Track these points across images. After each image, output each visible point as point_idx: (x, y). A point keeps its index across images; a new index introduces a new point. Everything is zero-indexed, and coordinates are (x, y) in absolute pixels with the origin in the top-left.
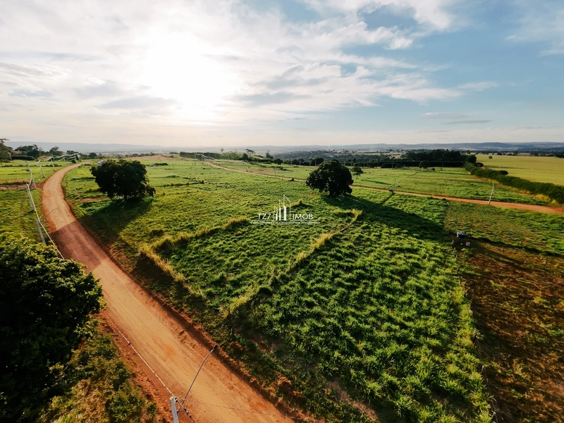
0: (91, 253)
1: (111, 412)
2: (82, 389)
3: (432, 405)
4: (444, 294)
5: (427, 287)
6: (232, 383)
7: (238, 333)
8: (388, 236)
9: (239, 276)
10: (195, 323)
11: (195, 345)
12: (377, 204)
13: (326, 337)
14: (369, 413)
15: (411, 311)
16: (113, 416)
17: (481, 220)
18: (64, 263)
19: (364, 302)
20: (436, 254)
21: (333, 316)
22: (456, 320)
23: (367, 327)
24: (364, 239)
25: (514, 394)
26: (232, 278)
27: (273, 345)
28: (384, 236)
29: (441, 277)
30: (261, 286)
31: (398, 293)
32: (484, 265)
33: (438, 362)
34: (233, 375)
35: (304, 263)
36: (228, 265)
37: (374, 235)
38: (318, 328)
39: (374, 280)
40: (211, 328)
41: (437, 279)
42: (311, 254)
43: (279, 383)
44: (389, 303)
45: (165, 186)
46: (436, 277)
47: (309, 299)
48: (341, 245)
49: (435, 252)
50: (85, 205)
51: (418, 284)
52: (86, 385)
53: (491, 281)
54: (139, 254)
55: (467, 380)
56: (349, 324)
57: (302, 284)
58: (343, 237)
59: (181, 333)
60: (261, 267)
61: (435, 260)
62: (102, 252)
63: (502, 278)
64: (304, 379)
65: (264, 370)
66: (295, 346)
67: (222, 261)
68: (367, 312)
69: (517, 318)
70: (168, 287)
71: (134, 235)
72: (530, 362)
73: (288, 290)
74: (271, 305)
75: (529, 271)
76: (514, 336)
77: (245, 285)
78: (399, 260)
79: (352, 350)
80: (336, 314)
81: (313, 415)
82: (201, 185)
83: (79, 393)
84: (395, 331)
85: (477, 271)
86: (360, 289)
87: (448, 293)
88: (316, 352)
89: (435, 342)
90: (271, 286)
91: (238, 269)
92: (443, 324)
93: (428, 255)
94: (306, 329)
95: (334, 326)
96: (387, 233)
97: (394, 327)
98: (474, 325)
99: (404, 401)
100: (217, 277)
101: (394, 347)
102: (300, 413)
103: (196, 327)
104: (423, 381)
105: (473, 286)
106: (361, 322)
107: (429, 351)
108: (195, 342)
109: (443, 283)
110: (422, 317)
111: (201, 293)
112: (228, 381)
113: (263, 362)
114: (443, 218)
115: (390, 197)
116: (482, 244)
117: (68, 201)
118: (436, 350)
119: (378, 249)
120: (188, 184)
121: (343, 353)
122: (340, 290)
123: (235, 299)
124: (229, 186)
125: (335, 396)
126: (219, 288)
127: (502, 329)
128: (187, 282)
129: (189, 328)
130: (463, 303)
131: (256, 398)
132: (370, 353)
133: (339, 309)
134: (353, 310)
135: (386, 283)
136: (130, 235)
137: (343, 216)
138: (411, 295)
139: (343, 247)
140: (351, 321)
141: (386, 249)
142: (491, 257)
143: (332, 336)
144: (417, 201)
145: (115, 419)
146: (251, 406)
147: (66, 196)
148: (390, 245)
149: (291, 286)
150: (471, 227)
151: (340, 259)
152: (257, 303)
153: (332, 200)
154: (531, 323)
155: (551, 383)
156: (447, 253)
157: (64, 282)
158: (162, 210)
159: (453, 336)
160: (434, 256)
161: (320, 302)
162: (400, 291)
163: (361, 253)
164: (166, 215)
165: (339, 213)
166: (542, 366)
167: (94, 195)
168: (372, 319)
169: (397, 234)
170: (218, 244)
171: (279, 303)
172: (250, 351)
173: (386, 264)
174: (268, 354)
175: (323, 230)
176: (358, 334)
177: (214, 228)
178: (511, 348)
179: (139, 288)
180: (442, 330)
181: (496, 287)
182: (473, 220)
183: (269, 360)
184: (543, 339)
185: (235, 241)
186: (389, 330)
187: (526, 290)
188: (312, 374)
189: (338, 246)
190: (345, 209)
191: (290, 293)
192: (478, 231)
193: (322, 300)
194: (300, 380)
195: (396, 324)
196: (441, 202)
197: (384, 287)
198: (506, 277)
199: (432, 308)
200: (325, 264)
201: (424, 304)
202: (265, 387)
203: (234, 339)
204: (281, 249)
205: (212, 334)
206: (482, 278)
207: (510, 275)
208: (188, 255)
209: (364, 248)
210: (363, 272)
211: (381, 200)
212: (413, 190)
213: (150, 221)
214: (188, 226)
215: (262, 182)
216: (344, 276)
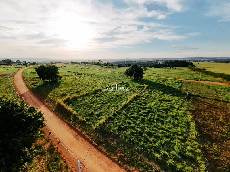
0: (37, 104)
1: (50, 169)
2: (37, 159)
3: (182, 163)
4: (183, 118)
5: (177, 115)
6: (99, 155)
7: (100, 135)
8: (159, 95)
9: (99, 112)
10: (82, 131)
11: (83, 141)
12: (154, 82)
13: (137, 136)
14: (156, 166)
15: (170, 125)
16: (51, 170)
17: (196, 88)
18: (29, 107)
20: (179, 102)
21: (139, 128)
22: (189, 128)
23: (153, 132)
24: (149, 96)
25: (214, 158)
26: (96, 113)
27: (115, 140)
28: (158, 95)
29: (182, 111)
30: (109, 116)
31: (165, 118)
32: (199, 106)
33: (183, 145)
34: (99, 152)
35: (126, 106)
36: (94, 108)
37: (154, 95)
38: (133, 133)
39: (155, 113)
40: (89, 133)
41: (180, 112)
42: (128, 103)
43: (119, 155)
44: (161, 122)
45: (66, 76)
46: (180, 111)
47: (129, 121)
48: (140, 99)
50: (33, 84)
51: (173, 114)
52: (38, 158)
53: (202, 113)
54: (57, 104)
55: (195, 152)
56: (146, 131)
57: (126, 115)
58: (141, 96)
59: (77, 136)
60: (108, 108)
61: (179, 105)
62: (41, 103)
63: (206, 111)
64: (129, 153)
65: (112, 150)
66: (124, 140)
67: (92, 106)
68: (153, 126)
69: (213, 127)
70: (70, 117)
71: (54, 96)
72: (220, 144)
73: (120, 117)
74: (113, 123)
75: (217, 108)
76: (212, 134)
77: (102, 115)
78: (164, 105)
79: (148, 141)
80: (140, 127)
81: (133, 168)
82: (81, 75)
83: (35, 161)
84: (165, 133)
85: (196, 109)
86: (149, 117)
87: (185, 117)
88: (133, 142)
89: (181, 137)
90: (113, 116)
91: (99, 109)
92: (184, 130)
93: (176, 102)
94: (128, 133)
95: (140, 131)
97: (164, 131)
98: (196, 130)
99: (170, 161)
100: (90, 112)
101: (165, 140)
102: (128, 167)
103: (83, 133)
104: (178, 153)
105: (195, 114)
106: (151, 130)
107: (179, 141)
108: (83, 139)
109: (183, 113)
110: (175, 127)
111: (84, 119)
112: (97, 154)
113: (111, 147)
114: (181, 88)
115: (159, 79)
116: (197, 98)
117: (25, 82)
118: (182, 140)
119: (156, 100)
120: (75, 75)
121: (144, 142)
122: (141, 117)
123: (98, 121)
124: (92, 75)
125: (142, 160)
126: (91, 117)
127: (207, 131)
128: (78, 115)
129: (80, 133)
130: (191, 122)
131: (110, 162)
132: (155, 142)
133: (141, 125)
134: (147, 125)
135: (160, 114)
136: (52, 96)
137: (141, 87)
138: (170, 118)
140: (146, 129)
141: (159, 100)
142: (201, 103)
143: (139, 136)
144: (170, 81)
146: (108, 164)
147: (24, 80)
148: (161, 99)
149: (121, 116)
150: (192, 91)
151: (140, 104)
152: (108, 123)
153: (135, 80)
154: (219, 129)
155: (228, 153)
156: (183, 101)
157: (29, 114)
158: (65, 85)
159: (188, 135)
160: (178, 103)
161: (133, 122)
163: (149, 102)
164: (67, 88)
165: (139, 86)
166: (225, 146)
167: (36, 80)
168: (155, 129)
169: (163, 94)
170: (90, 99)
171: (116, 123)
172: (106, 142)
173: (159, 106)
174: (113, 143)
175: (133, 93)
176: (150, 135)
177: (88, 92)
178: (212, 139)
179: (58, 118)
180: (183, 132)
181: (204, 115)
182: (193, 88)
183: (114, 146)
184: (224, 135)
185: (97, 98)
186: (162, 133)
187: (216, 116)
188: (132, 151)
189: (139, 99)
190: (141, 84)
191: (121, 119)
192: (195, 93)
194: (127, 154)
195: (165, 130)
196: (180, 81)
197: (159, 116)
198: (208, 111)
199: (179, 124)
200: (134, 106)
201: (176, 122)
202: (113, 157)
203: (99, 138)
204: (116, 101)
205: (89, 136)
206: (198, 111)
207: (209, 110)
208: (77, 104)
209: (150, 100)
210: (150, 110)
211: (155, 80)
212: (168, 76)
213: (61, 90)
214: (77, 92)
215: (106, 74)
216: (142, 112)
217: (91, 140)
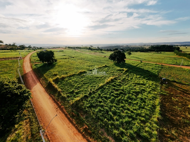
0: (35, 81)
1: (32, 131)
3: (135, 141)
4: (151, 101)
5: (145, 98)
6: (69, 126)
7: (75, 110)
9: (79, 91)
10: (62, 105)
11: (60, 113)
12: (134, 66)
13: (103, 114)
14: (113, 141)
15: (137, 107)
16: (32, 132)
17: (175, 73)
18: (18, 86)
19: (120, 102)
20: (153, 86)
21: (107, 107)
22: (153, 111)
23: (119, 111)
24: (126, 79)
25: (169, 141)
26: (76, 91)
27: (85, 115)
28: (133, 79)
29: (152, 95)
30: (85, 95)
31: (133, 100)
32: (171, 91)
33: (142, 126)
34: (70, 123)
35: (102, 87)
36: (76, 87)
37: (130, 78)
38: (101, 110)
39: (125, 94)
40: (66, 107)
41: (150, 96)
42: (105, 84)
43: (84, 127)
44: (129, 103)
45: (61, 59)
46: (150, 95)
47: (100, 100)
49: (152, 85)
50: (36, 65)
51: (142, 97)
52: (26, 122)
53: (173, 98)
54: (49, 82)
55: (152, 133)
57: (99, 95)
58: (118, 78)
59: (57, 108)
60: (87, 88)
61: (151, 89)
62: (38, 80)
63: (177, 97)
64: (93, 127)
65: (80, 123)
66: (92, 116)
67: (74, 85)
68: (120, 106)
69: (179, 112)
70: (56, 93)
71: (48, 75)
72: (180, 129)
73: (94, 96)
74: (87, 101)
76: (176, 119)
77: (80, 94)
78: (137, 88)
79: (112, 118)
80: (109, 106)
81: (93, 139)
82: (73, 59)
83: (24, 124)
84: (129, 113)
85: (167, 93)
86: (120, 98)
87: (153, 101)
88: (99, 118)
89: (143, 119)
90: (89, 95)
91: (79, 88)
93: (149, 86)
94: (97, 110)
95: (107, 110)
96: (135, 77)
98: (160, 114)
99: (125, 138)
100: (71, 90)
101: (127, 119)
102: (89, 138)
103: (62, 107)
104: (134, 132)
105: (164, 99)
106: (117, 109)
107: (139, 122)
108: (61, 112)
109: (152, 97)
110: (141, 109)
111: (65, 96)
113: (80, 120)
114: (159, 72)
115: (140, 63)
116: (173, 83)
117: (31, 63)
118: (142, 122)
119: (130, 83)
120: (69, 58)
121: (108, 119)
122: (112, 97)
123: (75, 98)
124: (82, 59)
125: (102, 134)
126: (71, 94)
127: (171, 116)
128: (62, 92)
129: (60, 107)
130: (158, 105)
131: (76, 131)
132: (117, 120)
133: (110, 104)
134: (115, 105)
135: (130, 96)
136: (47, 75)
137: (120, 70)
138: (139, 101)
139: (117, 82)
140: (113, 109)
141: (133, 83)
142: (175, 88)
143: (105, 113)
144: (151, 65)
145: (32, 133)
146: (74, 134)
147: (31, 62)
148: (135, 82)
149: (95, 95)
150: (170, 76)
151: (115, 86)
152: (82, 100)
153: (117, 65)
154: (184, 115)
156: (157, 86)
158: (59, 67)
159: (151, 117)
160: (151, 87)
162: (135, 99)
163: (123, 85)
164: (59, 69)
165: (119, 69)
166: (184, 131)
167: (39, 62)
168: (121, 109)
169: (139, 78)
170: (74, 79)
171: (90, 101)
172: (77, 116)
173: (132, 89)
174: (83, 118)
175: (112, 76)
176: (115, 113)
177: (74, 74)
178: (173, 124)
180: (147, 114)
181: (174, 100)
182: (171, 73)
183: (83, 120)
185: (80, 79)
186: (127, 113)
187: (186, 102)
188: (96, 125)
189: (115, 82)
190: (121, 68)
191: (94, 98)
192: (173, 78)
193: (105, 101)
194: (91, 127)
195: (130, 111)
196: (160, 66)
197: (129, 98)
198: (179, 96)
199: (145, 106)
200: (109, 88)
201: (142, 105)
202: (79, 128)
203: (73, 112)
204: (95, 82)
205: (66, 109)
206: (169, 96)
207: (181, 96)
208: (64, 83)
209: (125, 83)
210: (122, 92)
211: (136, 65)
212: (150, 61)
213: (54, 71)
214: (66, 73)
215: (94, 57)
216: (115, 93)
217: (66, 113)
